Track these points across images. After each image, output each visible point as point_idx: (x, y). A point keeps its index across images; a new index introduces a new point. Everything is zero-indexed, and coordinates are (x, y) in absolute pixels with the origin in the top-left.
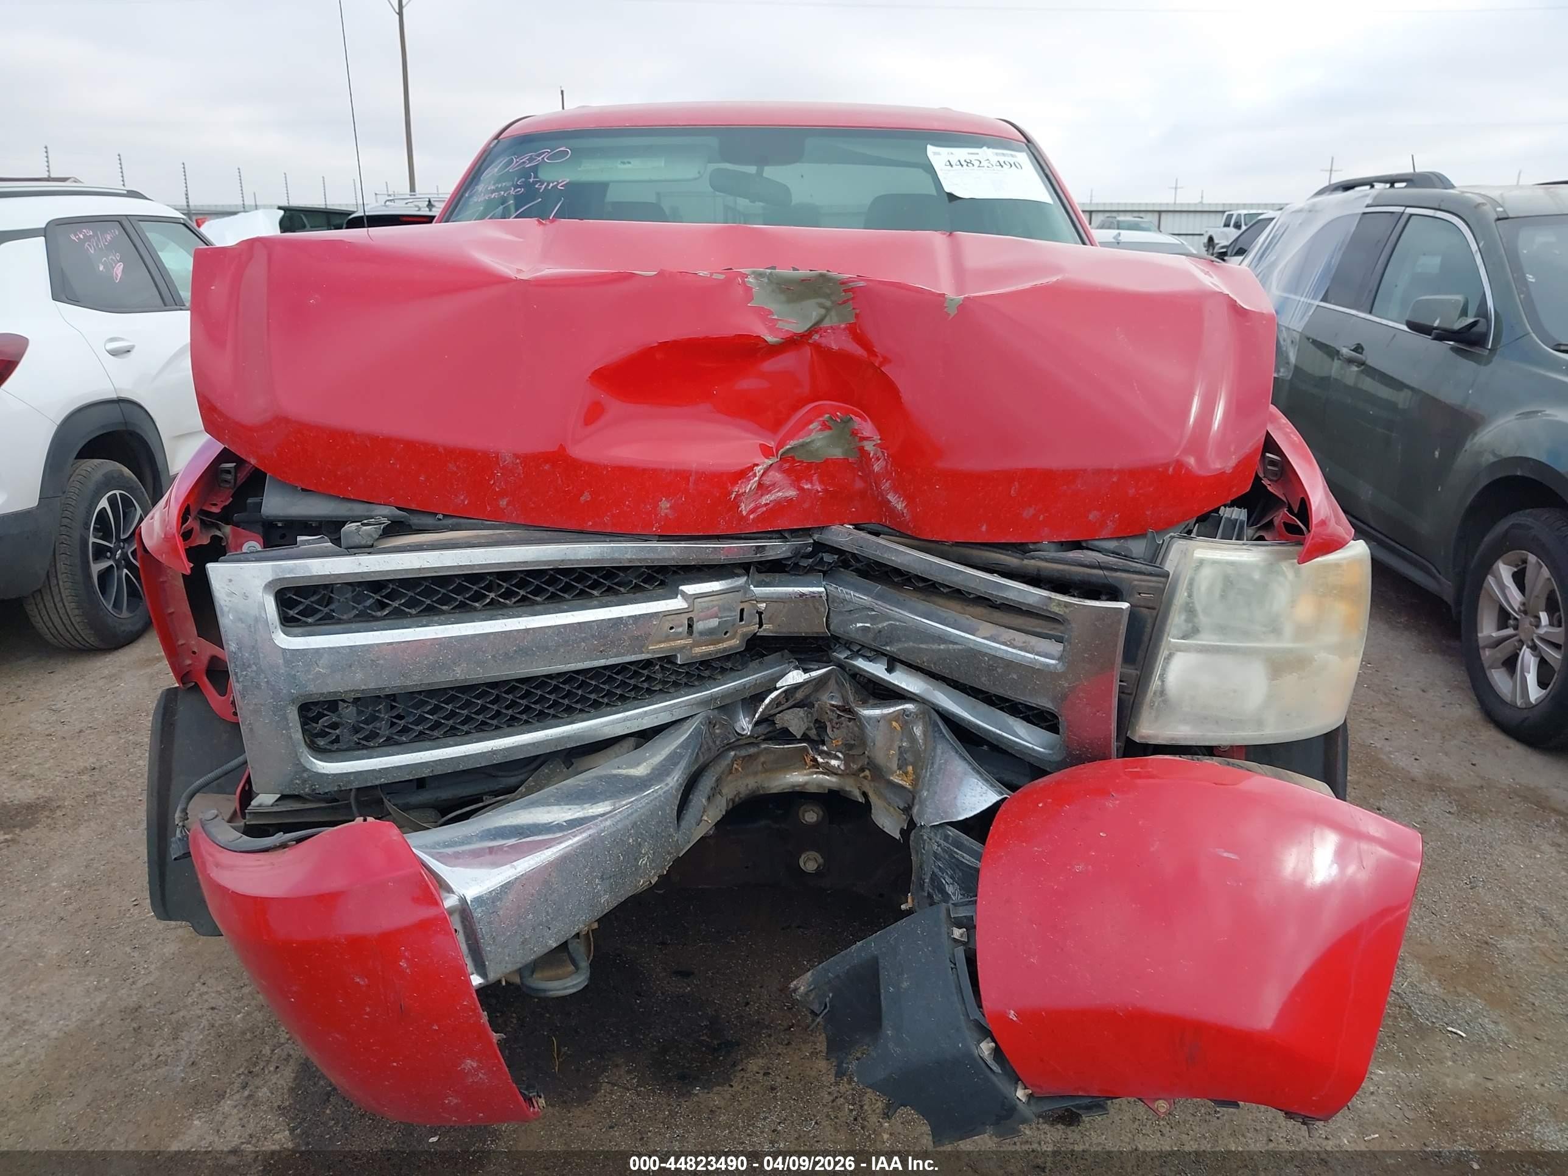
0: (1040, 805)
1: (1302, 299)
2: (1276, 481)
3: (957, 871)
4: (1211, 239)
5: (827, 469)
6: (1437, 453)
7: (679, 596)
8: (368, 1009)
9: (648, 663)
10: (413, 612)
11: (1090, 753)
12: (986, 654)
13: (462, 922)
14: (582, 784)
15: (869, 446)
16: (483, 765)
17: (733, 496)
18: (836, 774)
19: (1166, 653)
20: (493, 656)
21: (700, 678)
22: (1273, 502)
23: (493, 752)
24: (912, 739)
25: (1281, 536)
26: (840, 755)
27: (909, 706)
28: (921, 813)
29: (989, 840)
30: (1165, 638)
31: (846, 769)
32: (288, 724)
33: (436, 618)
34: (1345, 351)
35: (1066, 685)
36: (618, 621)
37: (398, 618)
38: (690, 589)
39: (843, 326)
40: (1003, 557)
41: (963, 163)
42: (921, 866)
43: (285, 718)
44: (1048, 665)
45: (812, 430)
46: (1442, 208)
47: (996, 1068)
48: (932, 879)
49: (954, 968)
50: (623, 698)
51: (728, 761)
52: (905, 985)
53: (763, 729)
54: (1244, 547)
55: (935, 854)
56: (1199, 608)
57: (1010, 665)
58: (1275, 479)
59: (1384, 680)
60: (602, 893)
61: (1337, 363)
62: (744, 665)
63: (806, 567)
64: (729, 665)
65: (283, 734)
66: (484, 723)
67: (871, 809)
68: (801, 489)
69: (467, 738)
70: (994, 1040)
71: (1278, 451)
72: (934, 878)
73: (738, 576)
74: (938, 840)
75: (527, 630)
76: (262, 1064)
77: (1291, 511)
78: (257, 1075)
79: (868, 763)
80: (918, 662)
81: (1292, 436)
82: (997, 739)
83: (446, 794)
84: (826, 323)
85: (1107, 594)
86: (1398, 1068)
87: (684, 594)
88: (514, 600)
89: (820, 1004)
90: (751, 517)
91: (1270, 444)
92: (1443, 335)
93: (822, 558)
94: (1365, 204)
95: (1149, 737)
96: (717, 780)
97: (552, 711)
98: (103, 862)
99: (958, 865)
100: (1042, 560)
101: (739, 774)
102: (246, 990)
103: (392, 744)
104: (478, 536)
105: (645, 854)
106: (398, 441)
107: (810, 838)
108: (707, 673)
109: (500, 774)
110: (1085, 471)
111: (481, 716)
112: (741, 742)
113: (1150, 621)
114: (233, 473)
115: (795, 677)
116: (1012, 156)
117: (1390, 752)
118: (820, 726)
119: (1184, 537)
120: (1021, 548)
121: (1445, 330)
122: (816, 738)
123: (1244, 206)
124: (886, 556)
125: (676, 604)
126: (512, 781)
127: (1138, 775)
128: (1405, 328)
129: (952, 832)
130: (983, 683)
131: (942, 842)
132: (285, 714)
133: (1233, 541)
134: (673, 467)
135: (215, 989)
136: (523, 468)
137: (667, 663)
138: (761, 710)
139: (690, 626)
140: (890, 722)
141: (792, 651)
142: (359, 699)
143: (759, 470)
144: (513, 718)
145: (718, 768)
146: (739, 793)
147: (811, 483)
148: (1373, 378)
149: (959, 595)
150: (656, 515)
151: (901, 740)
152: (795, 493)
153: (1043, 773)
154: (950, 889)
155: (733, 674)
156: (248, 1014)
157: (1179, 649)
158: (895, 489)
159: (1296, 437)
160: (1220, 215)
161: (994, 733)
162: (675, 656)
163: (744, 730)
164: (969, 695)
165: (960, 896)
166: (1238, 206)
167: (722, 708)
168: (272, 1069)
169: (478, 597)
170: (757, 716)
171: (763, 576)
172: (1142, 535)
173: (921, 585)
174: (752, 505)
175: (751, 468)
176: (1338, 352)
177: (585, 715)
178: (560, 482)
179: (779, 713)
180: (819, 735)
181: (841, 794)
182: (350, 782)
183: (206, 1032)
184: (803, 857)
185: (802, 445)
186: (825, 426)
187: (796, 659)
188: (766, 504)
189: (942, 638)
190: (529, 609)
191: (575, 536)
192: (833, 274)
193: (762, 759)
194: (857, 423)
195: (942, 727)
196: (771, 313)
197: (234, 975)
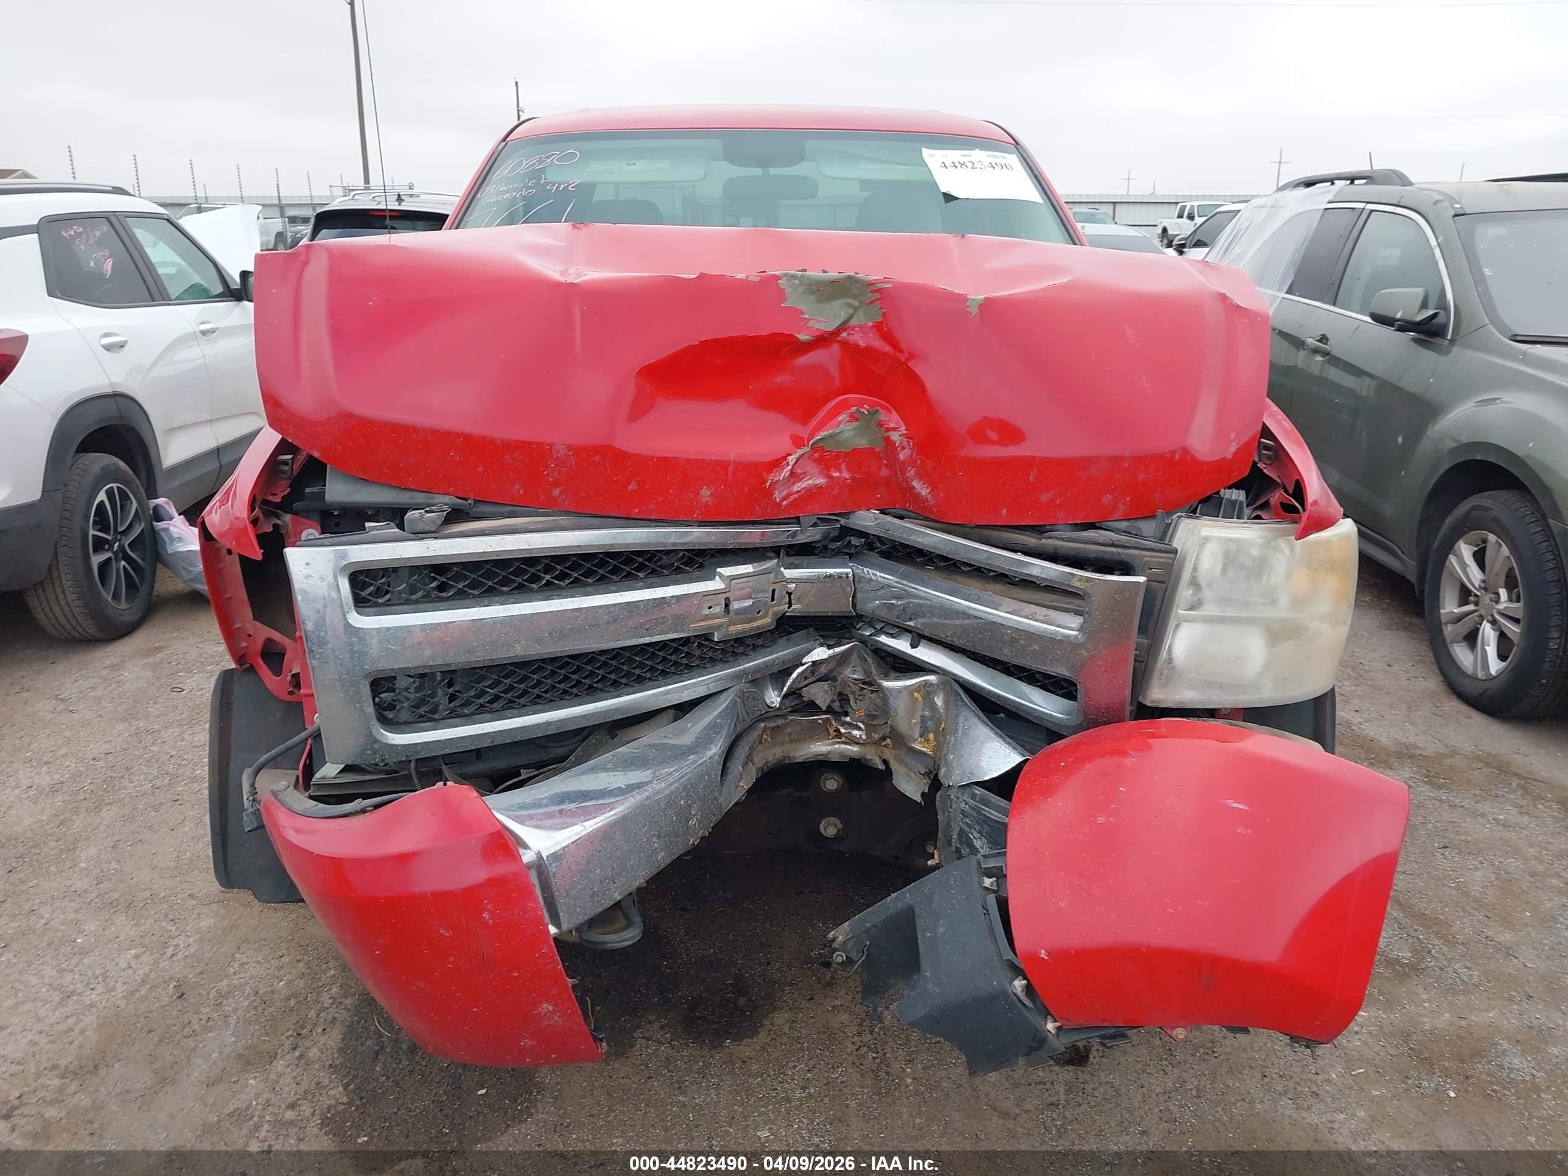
0: (1062, 764)
1: (1268, 291)
2: (1270, 465)
3: (985, 826)
4: (1165, 230)
5: (855, 457)
6: (1400, 439)
7: (717, 577)
8: (452, 959)
9: (686, 641)
10: (476, 592)
11: (1106, 717)
12: (1010, 627)
13: (539, 876)
14: (635, 751)
15: (895, 437)
16: (539, 735)
17: (768, 484)
18: (857, 744)
19: (1175, 623)
20: (550, 634)
21: (735, 654)
22: (1268, 484)
23: (548, 724)
24: (933, 707)
25: (1277, 515)
26: (862, 726)
27: (931, 678)
28: (948, 775)
29: (1015, 798)
30: (1174, 612)
31: (867, 738)
32: (361, 698)
33: (497, 599)
34: (1310, 341)
35: (1085, 654)
36: (662, 601)
37: (462, 598)
38: (727, 571)
39: (870, 324)
40: (1021, 537)
41: (957, 164)
42: (948, 824)
43: (358, 692)
44: (1068, 636)
45: (840, 422)
46: (1401, 204)
47: (1027, 1002)
48: (960, 835)
49: (987, 913)
50: (664, 673)
51: (759, 732)
52: (941, 930)
53: (791, 702)
54: (1246, 525)
55: (963, 812)
56: (1203, 584)
57: (1032, 636)
58: (1269, 462)
59: (1352, 656)
60: (659, 850)
61: (1302, 354)
62: (774, 641)
63: (833, 550)
64: (760, 641)
65: (356, 708)
66: (538, 697)
67: (892, 775)
68: (830, 477)
69: (523, 710)
70: (1025, 978)
71: (1272, 437)
72: (962, 834)
73: (771, 558)
74: (965, 799)
75: (580, 610)
76: (309, 1027)
77: (1286, 492)
78: (306, 1037)
79: (890, 732)
80: (942, 636)
81: (1284, 422)
82: (1015, 707)
83: (501, 764)
84: (854, 322)
85: (1120, 570)
86: (1379, 1010)
87: (721, 576)
88: (567, 582)
89: (857, 951)
90: (784, 503)
91: (1266, 432)
92: (1405, 326)
93: (850, 542)
94: (1327, 200)
95: (1160, 701)
96: (751, 748)
97: (599, 685)
98: (129, 843)
99: (987, 820)
100: (1059, 539)
101: (767, 744)
102: (285, 960)
103: (456, 716)
104: (534, 523)
105: (694, 815)
106: (458, 435)
107: (830, 805)
108: (741, 649)
109: (550, 744)
110: (1098, 458)
111: (536, 690)
112: (769, 714)
113: (1160, 594)
114: (290, 466)
115: (820, 653)
116: (1003, 157)
117: (1360, 723)
118: (843, 698)
119: (1191, 517)
120: (1038, 530)
121: (1406, 321)
122: (839, 710)
123: (1198, 198)
124: (912, 538)
125: (715, 585)
126: (562, 751)
127: (1153, 736)
128: (1369, 320)
129: (979, 791)
130: (1006, 655)
131: (969, 800)
132: (358, 689)
133: (1235, 520)
134: (713, 458)
135: (254, 959)
136: (575, 459)
137: (705, 640)
138: (788, 683)
139: (727, 605)
140: (912, 693)
141: (817, 629)
142: (426, 674)
143: (792, 459)
144: (565, 692)
145: (750, 738)
146: (767, 762)
147: (840, 472)
148: (1338, 367)
149: (979, 572)
150: (697, 503)
151: (923, 710)
152: (824, 481)
153: (1061, 737)
154: (977, 844)
155: (763, 650)
156: (290, 981)
157: (1189, 620)
158: (920, 476)
159: (1288, 424)
160: (1173, 206)
161: (1014, 701)
162: (712, 634)
163: (773, 703)
164: (988, 666)
165: (988, 849)
166: (1191, 198)
167: (753, 682)
168: (319, 1031)
169: (535, 579)
170: (785, 689)
171: (792, 559)
172: (1153, 516)
173: (942, 564)
174: (785, 492)
175: (785, 458)
176: (1303, 343)
177: (630, 690)
178: (609, 472)
179: (805, 686)
180: (841, 707)
181: (863, 762)
182: (417, 752)
183: (253, 998)
184: (823, 823)
185: (831, 436)
186: (853, 418)
187: (820, 636)
188: (798, 492)
189: (965, 614)
190: (581, 590)
191: (622, 522)
192: (861, 276)
193: (789, 730)
194: (882, 416)
195: (963, 696)
196: (802, 313)
197: (272, 945)
